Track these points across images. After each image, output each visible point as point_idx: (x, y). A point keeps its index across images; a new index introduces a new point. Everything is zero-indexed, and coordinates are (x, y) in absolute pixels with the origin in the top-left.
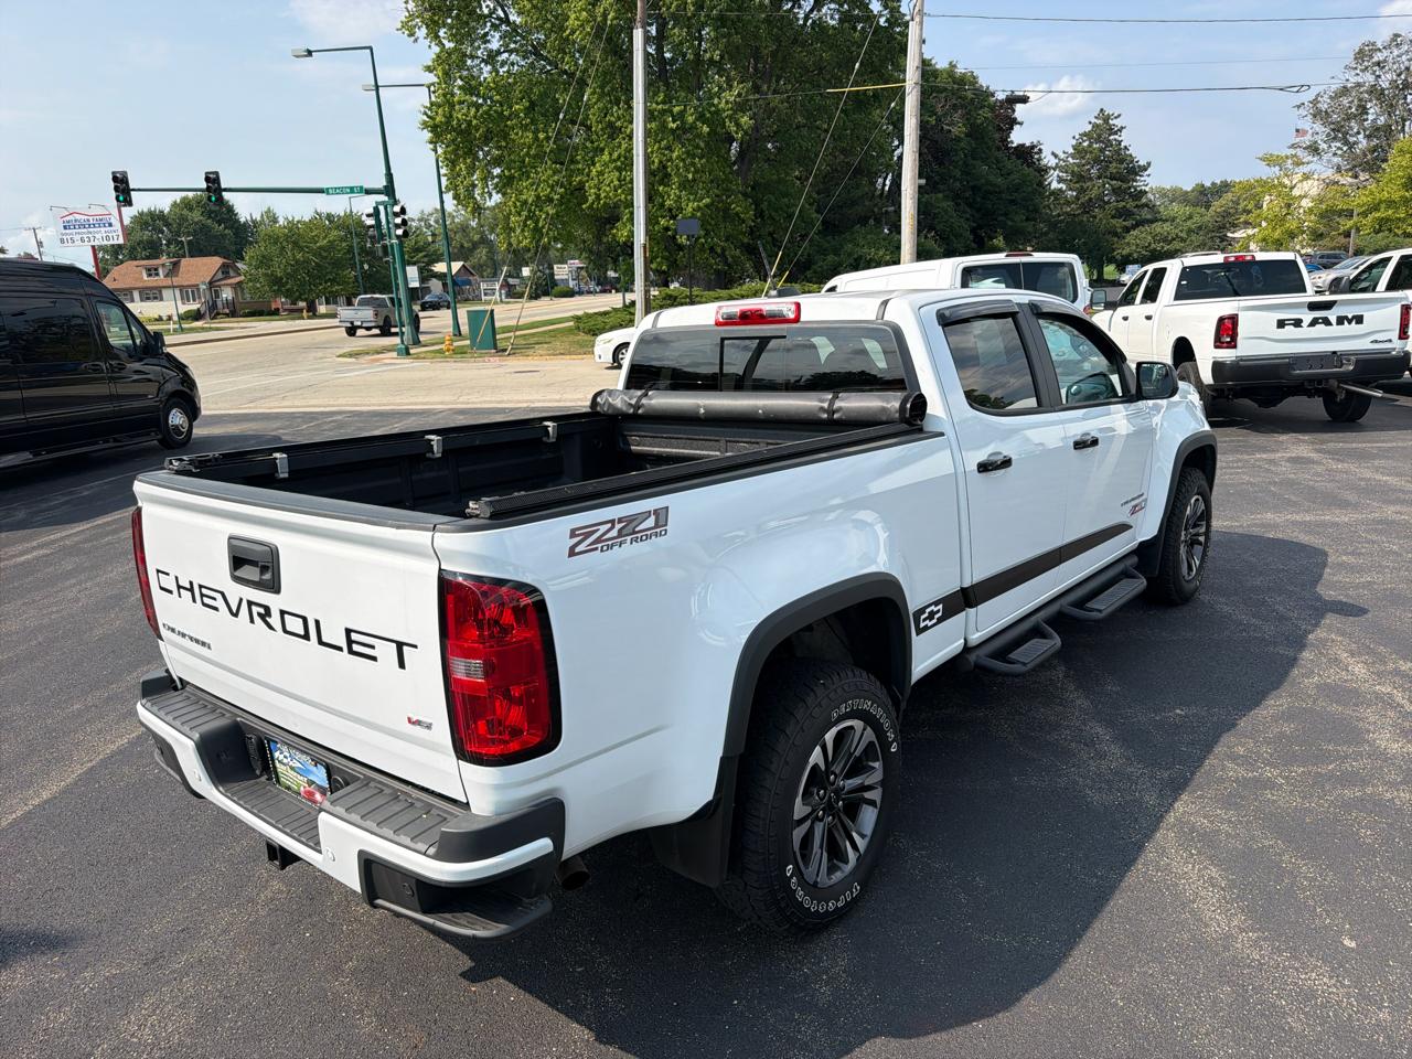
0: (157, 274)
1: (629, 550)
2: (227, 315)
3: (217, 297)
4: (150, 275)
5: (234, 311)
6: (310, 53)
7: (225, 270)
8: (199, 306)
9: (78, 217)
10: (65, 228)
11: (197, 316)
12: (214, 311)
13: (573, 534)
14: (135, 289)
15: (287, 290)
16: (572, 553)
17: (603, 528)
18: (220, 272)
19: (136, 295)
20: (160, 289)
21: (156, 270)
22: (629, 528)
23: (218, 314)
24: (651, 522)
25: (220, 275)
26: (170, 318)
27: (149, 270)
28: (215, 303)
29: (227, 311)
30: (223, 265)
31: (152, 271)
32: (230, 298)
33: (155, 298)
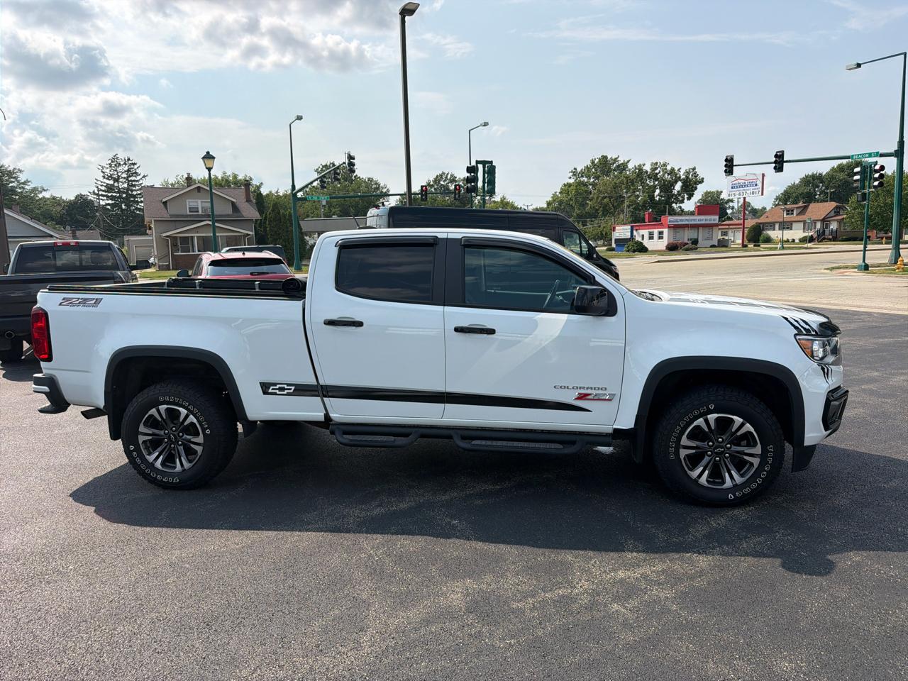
0: (792, 214)
1: (80, 308)
2: (830, 240)
3: (827, 228)
4: (788, 214)
5: (835, 238)
6: (859, 65)
7: (837, 211)
8: (812, 233)
9: (740, 181)
10: (732, 188)
11: (811, 239)
12: (821, 237)
13: (63, 299)
14: (777, 222)
15: (875, 224)
16: (60, 304)
17: (75, 300)
18: (833, 212)
19: (777, 226)
20: (791, 223)
21: (792, 211)
22: (84, 302)
23: (824, 239)
24: (93, 302)
25: (832, 214)
26: (794, 241)
27: (788, 211)
28: (824, 231)
29: (831, 237)
30: (837, 207)
31: (790, 212)
32: (835, 229)
33: (788, 228)
